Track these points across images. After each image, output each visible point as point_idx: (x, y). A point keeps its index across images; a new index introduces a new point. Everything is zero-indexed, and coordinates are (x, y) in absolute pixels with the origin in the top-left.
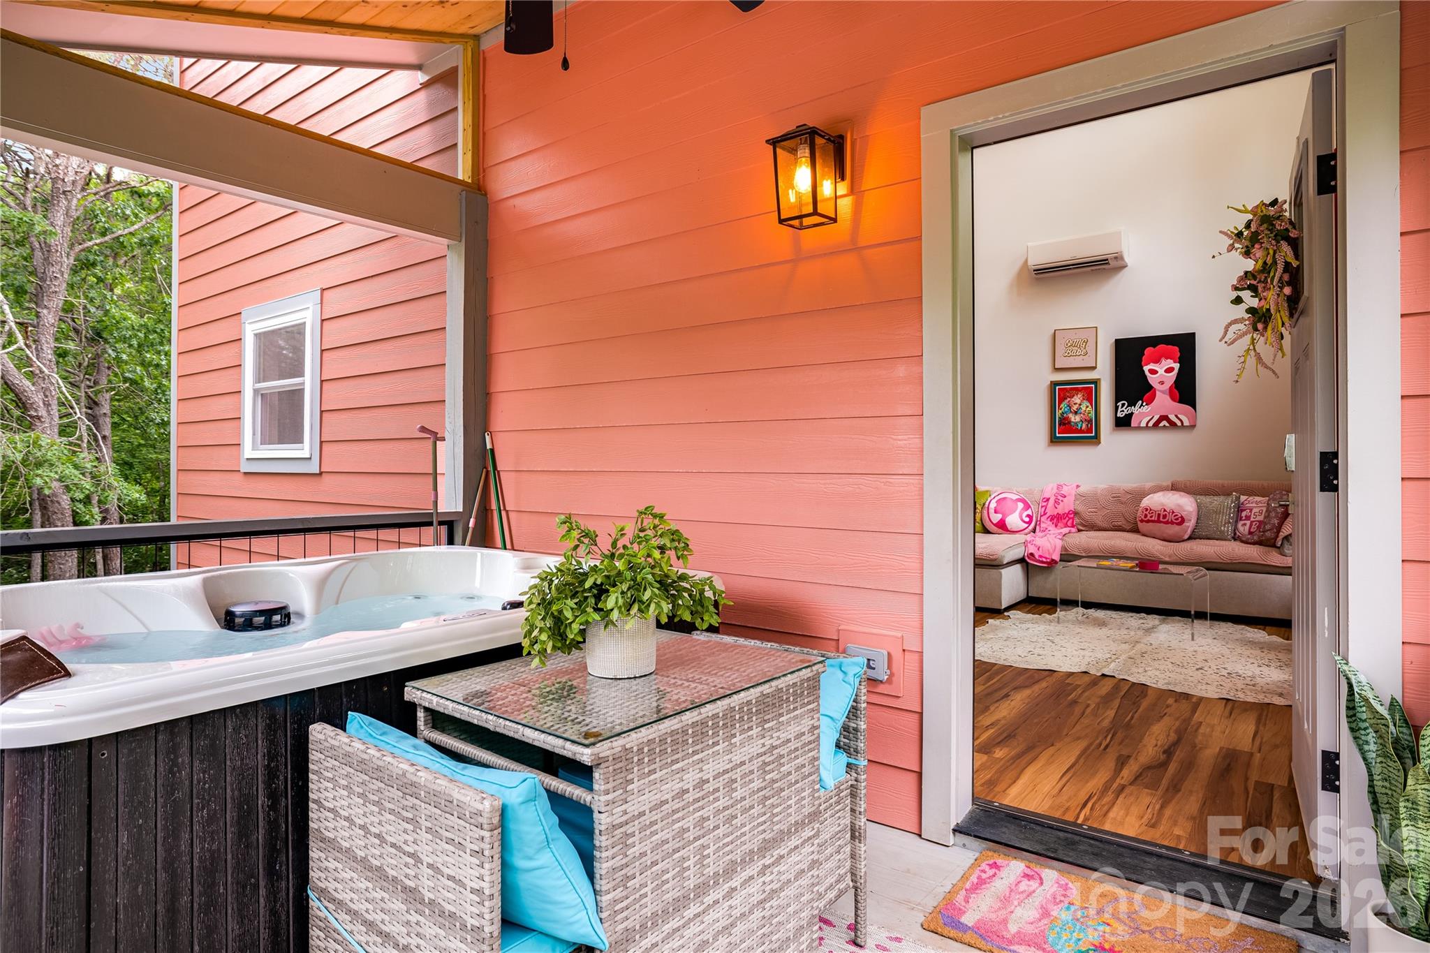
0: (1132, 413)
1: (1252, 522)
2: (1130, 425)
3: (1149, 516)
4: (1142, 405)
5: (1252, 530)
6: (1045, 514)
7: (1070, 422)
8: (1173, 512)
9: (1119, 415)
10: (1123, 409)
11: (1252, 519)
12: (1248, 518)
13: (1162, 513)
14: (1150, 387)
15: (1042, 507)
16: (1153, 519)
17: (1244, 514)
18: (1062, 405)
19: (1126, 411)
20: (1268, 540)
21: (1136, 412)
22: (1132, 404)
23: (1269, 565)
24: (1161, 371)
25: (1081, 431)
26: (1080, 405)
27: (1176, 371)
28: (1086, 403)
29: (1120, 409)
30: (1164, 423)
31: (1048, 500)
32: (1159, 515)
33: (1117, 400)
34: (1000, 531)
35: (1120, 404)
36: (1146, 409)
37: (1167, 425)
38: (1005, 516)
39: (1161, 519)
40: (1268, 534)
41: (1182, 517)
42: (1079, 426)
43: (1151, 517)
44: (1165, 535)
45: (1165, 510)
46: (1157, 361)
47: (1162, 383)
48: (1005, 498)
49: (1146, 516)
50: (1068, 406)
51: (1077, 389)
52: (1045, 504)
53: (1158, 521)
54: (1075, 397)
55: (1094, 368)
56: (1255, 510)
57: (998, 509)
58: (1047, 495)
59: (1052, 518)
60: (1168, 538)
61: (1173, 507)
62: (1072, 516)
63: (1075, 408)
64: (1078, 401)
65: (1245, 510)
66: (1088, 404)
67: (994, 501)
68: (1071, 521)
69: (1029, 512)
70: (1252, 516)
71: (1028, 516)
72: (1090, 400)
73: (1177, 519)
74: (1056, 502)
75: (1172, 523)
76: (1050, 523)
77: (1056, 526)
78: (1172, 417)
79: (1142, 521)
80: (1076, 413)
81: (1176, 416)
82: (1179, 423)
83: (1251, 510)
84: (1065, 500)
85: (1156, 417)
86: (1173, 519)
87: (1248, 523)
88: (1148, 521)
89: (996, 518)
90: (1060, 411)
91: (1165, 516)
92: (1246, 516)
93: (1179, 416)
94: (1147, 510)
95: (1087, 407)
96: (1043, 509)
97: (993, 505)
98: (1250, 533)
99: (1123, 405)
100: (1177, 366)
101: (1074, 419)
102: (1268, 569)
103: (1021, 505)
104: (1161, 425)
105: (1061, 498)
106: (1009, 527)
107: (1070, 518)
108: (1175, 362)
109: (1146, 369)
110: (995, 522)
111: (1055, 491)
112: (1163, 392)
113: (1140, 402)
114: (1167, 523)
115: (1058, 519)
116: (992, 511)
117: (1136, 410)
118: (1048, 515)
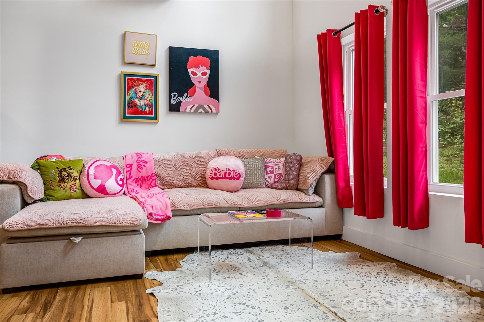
0: (181, 102)
1: (275, 175)
2: (179, 111)
3: (218, 174)
4: (187, 96)
5: (276, 180)
6: (131, 177)
7: (136, 106)
8: (234, 171)
9: (172, 102)
10: (175, 98)
11: (275, 173)
12: (272, 172)
13: (228, 172)
14: (192, 85)
15: (127, 172)
16: (221, 176)
17: (268, 170)
18: (130, 92)
19: (176, 100)
20: (292, 186)
21: (183, 101)
22: (181, 95)
23: (303, 203)
24: (199, 74)
25: (145, 113)
26: (144, 93)
27: (208, 75)
28: (148, 92)
29: (173, 98)
30: (201, 110)
31: (131, 166)
32: (225, 173)
33: (170, 92)
34: (101, 195)
35: (172, 94)
36: (189, 100)
37: (203, 111)
38: (104, 181)
39: (227, 176)
40: (292, 182)
41: (239, 174)
42: (143, 109)
43: (220, 175)
44: (229, 188)
45: (229, 170)
46: (197, 67)
47: (200, 82)
48: (100, 165)
49: (215, 174)
50: (135, 93)
51: (141, 80)
52: (129, 169)
53: (225, 178)
54: (140, 86)
55: (154, 66)
56: (275, 167)
57: (97, 175)
58: (129, 162)
59: (137, 181)
60: (231, 190)
61: (234, 167)
62: (155, 177)
63: (140, 94)
64: (143, 90)
65: (268, 167)
66: (150, 93)
67: (92, 168)
68: (154, 181)
69: (121, 177)
70: (274, 171)
71: (121, 180)
72: (151, 89)
73: (236, 176)
74: (139, 167)
75: (234, 178)
76: (135, 185)
77: (141, 187)
78: (206, 106)
79: (212, 178)
80: (141, 99)
81: (208, 106)
82: (210, 111)
83: (273, 167)
84: (147, 165)
85: (196, 106)
86: (235, 175)
87: (272, 175)
88: (218, 178)
89: (96, 183)
90: (129, 97)
91: (229, 174)
92: (270, 171)
93: (210, 106)
94: (216, 170)
95: (149, 95)
96: (128, 173)
97: (92, 172)
98: (275, 182)
99: (175, 95)
100: (208, 72)
101: (140, 103)
102: (303, 205)
103: (114, 171)
104: (199, 111)
105: (143, 164)
106: (108, 191)
107: (153, 180)
108: (207, 69)
109: (190, 71)
110: (96, 187)
111: (136, 158)
112: (200, 88)
113: (186, 94)
114: (230, 178)
115: (142, 181)
116: (91, 177)
117: (183, 100)
118: (133, 178)
